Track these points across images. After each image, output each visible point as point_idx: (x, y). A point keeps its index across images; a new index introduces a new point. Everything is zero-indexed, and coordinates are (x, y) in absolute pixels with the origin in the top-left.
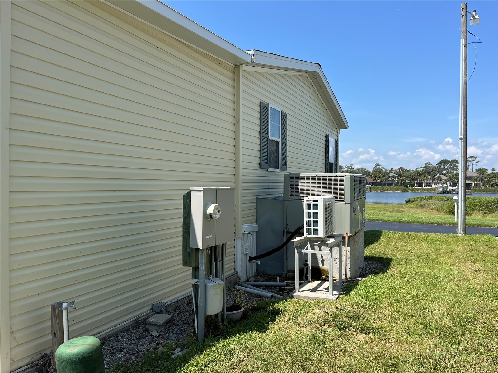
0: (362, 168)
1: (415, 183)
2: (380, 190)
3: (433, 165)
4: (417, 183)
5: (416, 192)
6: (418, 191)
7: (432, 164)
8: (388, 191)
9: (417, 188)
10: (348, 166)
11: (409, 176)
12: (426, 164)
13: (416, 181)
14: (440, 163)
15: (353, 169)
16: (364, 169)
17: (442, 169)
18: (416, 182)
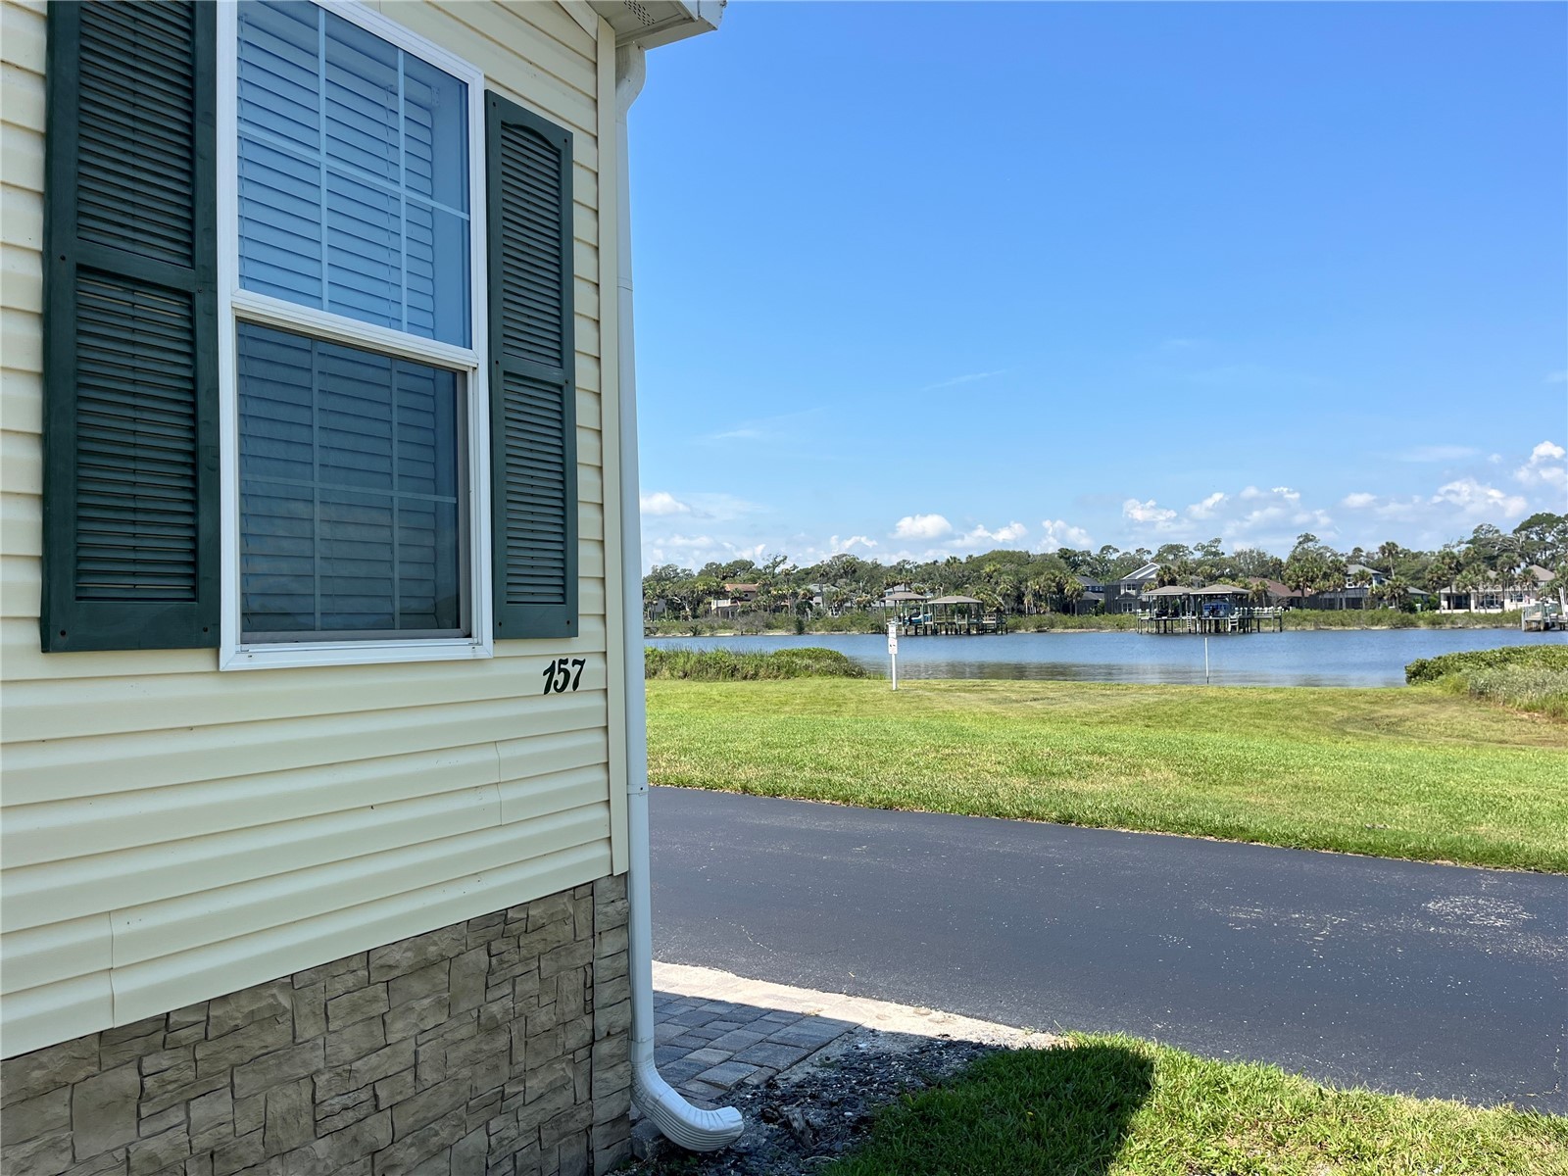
1: (1442, 596)
2: (1316, 624)
3: (1502, 533)
4: (1448, 598)
5: (1448, 626)
6: (1453, 623)
7: (1497, 531)
8: (1343, 625)
9: (1450, 612)
10: (1203, 547)
11: (1418, 572)
12: (1476, 531)
13: (1447, 590)
14: (1526, 526)
15: (1223, 554)
17: (1534, 547)
18: (1445, 594)
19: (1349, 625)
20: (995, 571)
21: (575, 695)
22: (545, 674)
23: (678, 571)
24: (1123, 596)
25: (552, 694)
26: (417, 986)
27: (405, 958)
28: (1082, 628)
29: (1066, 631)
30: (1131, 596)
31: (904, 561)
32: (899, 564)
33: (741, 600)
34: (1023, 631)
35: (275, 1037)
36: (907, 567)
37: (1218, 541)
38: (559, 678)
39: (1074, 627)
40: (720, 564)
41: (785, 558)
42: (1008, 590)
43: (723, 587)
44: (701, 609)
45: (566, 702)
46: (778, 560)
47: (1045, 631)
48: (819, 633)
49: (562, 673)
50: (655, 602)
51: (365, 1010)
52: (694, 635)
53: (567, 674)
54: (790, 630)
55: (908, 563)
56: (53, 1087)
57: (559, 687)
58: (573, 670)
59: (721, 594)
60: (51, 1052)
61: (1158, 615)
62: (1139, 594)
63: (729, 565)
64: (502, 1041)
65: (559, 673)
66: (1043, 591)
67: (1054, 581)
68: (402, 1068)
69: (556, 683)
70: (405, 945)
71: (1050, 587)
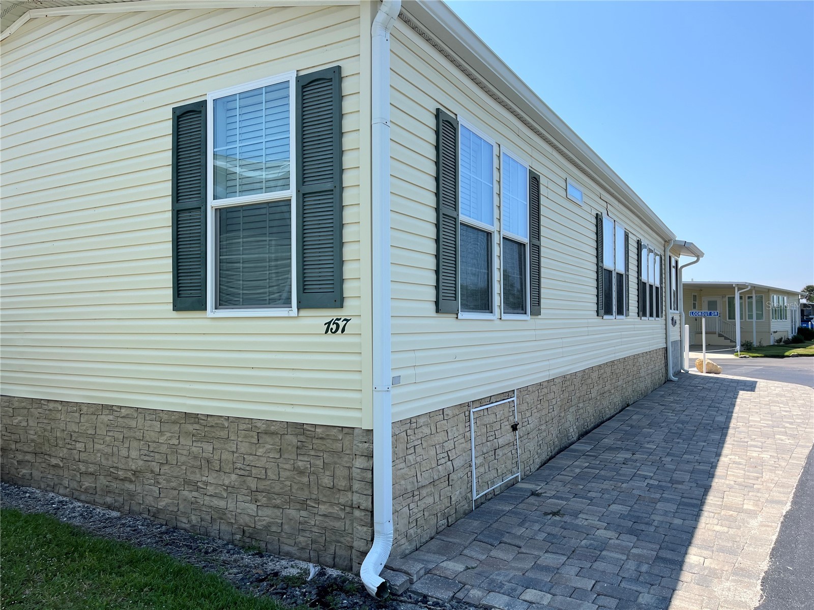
21: (343, 335)
22: (325, 324)
25: (330, 334)
26: (268, 439)
27: (263, 427)
35: (223, 434)
38: (334, 327)
45: (338, 338)
49: (335, 325)
51: (250, 439)
53: (338, 326)
56: (174, 422)
57: (333, 331)
58: (341, 324)
60: (177, 413)
64: (305, 480)
65: (333, 325)
68: (261, 466)
69: (332, 329)
70: (263, 421)
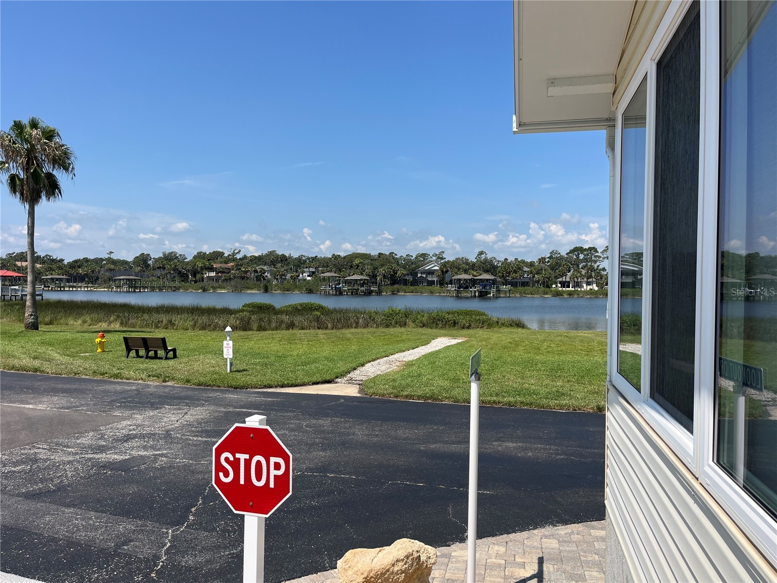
0: (463, 258)
1: (558, 282)
2: (521, 293)
3: (561, 254)
4: (560, 283)
5: (576, 296)
6: (578, 295)
7: (559, 253)
8: (531, 294)
10: (436, 255)
11: (539, 270)
12: (551, 253)
13: (560, 280)
14: (572, 252)
15: (445, 258)
16: (465, 259)
19: (534, 294)
20: (360, 263)
23: (178, 255)
24: (419, 277)
28: (413, 292)
29: (406, 294)
30: (423, 277)
31: (302, 255)
32: (299, 256)
33: (223, 272)
34: (385, 293)
36: (304, 258)
37: (443, 252)
39: (410, 292)
40: (206, 253)
41: (240, 251)
42: (370, 273)
43: (213, 265)
44: (198, 276)
46: (236, 252)
47: (396, 294)
48: (276, 292)
50: (172, 272)
52: (204, 291)
54: (260, 290)
55: (304, 256)
59: (211, 269)
61: (458, 288)
62: (427, 276)
63: (210, 253)
66: (387, 274)
67: (391, 269)
71: (390, 272)
